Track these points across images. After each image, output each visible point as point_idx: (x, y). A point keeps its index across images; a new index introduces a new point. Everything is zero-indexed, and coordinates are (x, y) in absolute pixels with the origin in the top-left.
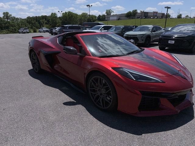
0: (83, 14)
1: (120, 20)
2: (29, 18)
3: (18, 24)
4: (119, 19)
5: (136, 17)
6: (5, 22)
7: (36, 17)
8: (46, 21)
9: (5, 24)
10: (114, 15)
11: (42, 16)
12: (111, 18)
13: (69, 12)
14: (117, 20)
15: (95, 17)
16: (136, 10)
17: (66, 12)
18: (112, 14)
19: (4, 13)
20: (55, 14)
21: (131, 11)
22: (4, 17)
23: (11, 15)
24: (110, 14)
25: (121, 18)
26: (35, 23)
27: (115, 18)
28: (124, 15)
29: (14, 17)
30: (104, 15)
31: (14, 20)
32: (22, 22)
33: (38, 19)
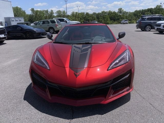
2: (136, 11)
6: (117, 16)
7: (143, 10)
9: (118, 17)
11: (148, 9)
19: (119, 9)
20: (160, 6)
22: (118, 11)
23: (123, 10)
29: (125, 12)
31: (124, 14)
32: (130, 15)
33: (143, 12)
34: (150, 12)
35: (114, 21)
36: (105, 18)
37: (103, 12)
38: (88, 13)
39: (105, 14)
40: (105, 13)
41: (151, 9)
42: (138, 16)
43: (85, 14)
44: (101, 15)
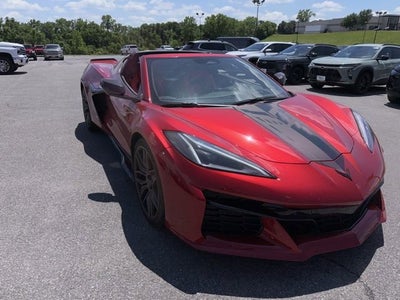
0: (249, 18)
1: (327, 34)
2: (144, 26)
3: (125, 38)
4: (325, 31)
5: (368, 26)
6: (103, 34)
7: (158, 24)
8: (174, 34)
9: (103, 37)
10: (315, 23)
11: (169, 23)
12: (308, 29)
13: (220, 15)
14: (321, 32)
15: (274, 25)
16: (369, 11)
17: (213, 16)
18: (311, 20)
19: (103, 18)
20: (192, 19)
21: (358, 13)
22: (102, 23)
23: (115, 21)
24: (307, 20)
25: (331, 28)
26: (154, 37)
27: (318, 28)
28: (339, 22)
29: (119, 25)
30: (293, 22)
31: (118, 30)
32: (131, 34)
33: (160, 29)
34: (174, 30)
35: (97, 47)
36: (71, 38)
37: (61, 22)
38: (13, 20)
39: (68, 26)
40: (69, 24)
41: (175, 23)
42: (150, 38)
43: (4, 23)
44: (57, 29)
